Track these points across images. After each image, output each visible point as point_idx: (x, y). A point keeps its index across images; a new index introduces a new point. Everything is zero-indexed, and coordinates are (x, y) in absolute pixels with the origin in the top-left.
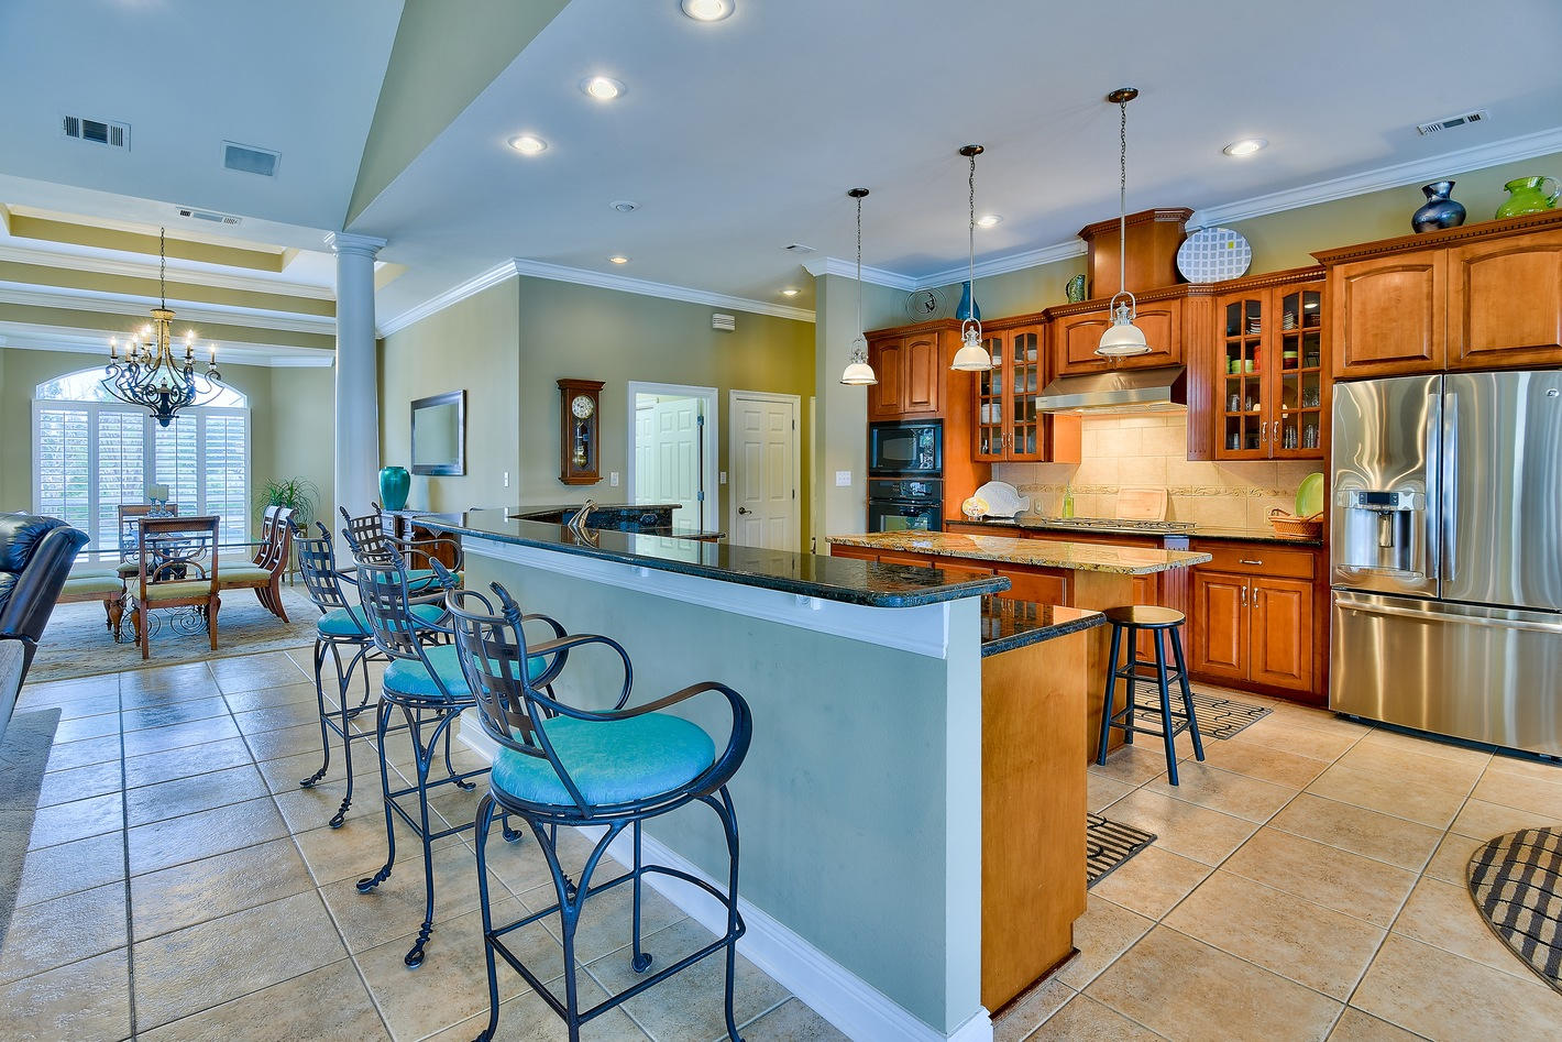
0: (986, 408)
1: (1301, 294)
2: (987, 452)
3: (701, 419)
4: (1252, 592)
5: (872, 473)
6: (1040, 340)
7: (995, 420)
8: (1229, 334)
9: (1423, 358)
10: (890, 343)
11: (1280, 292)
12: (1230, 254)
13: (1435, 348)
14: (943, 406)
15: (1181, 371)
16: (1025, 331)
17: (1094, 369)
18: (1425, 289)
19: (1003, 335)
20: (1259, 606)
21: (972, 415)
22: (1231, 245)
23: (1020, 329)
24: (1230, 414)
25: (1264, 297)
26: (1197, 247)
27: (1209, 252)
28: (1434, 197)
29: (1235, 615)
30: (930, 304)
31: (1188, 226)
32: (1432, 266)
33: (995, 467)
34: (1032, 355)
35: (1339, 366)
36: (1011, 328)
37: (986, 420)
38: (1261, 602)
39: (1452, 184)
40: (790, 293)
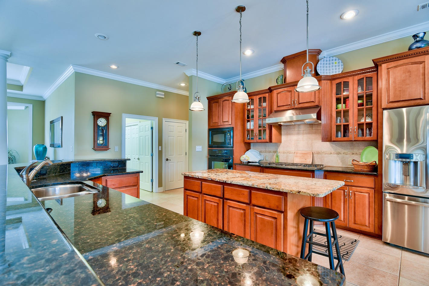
0: (249, 123)
1: (365, 78)
2: (249, 139)
3: (152, 128)
4: (349, 192)
5: (209, 146)
6: (267, 99)
7: (252, 128)
8: (337, 95)
9: (421, 99)
10: (216, 101)
11: (357, 78)
12: (336, 66)
13: (426, 95)
14: (233, 123)
15: (319, 108)
16: (262, 96)
17: (287, 109)
18: (421, 71)
19: (254, 98)
20: (352, 198)
21: (244, 126)
22: (336, 63)
23: (260, 95)
24: (337, 124)
25: (350, 80)
26: (324, 64)
27: (328, 65)
28: (418, 39)
29: (342, 201)
30: (230, 88)
31: (320, 57)
32: (424, 62)
33: (252, 144)
34: (264, 105)
35: (384, 104)
36: (257, 95)
37: (249, 128)
38: (353, 196)
39: (425, 33)
40: (183, 85)
